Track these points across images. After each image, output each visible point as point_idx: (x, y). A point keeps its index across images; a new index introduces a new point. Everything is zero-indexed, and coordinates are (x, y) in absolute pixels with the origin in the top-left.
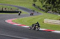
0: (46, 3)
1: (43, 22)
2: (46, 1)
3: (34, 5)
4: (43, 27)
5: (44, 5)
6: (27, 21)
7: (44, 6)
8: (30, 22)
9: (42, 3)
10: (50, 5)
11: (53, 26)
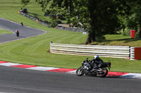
0: (53, 6)
1: (49, 51)
2: (51, 2)
3: (25, 11)
4: (49, 63)
5: (48, 11)
6: (11, 52)
7: (47, 13)
8: (17, 54)
9: (42, 6)
10: (63, 9)
11: (73, 59)
